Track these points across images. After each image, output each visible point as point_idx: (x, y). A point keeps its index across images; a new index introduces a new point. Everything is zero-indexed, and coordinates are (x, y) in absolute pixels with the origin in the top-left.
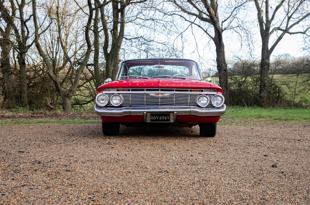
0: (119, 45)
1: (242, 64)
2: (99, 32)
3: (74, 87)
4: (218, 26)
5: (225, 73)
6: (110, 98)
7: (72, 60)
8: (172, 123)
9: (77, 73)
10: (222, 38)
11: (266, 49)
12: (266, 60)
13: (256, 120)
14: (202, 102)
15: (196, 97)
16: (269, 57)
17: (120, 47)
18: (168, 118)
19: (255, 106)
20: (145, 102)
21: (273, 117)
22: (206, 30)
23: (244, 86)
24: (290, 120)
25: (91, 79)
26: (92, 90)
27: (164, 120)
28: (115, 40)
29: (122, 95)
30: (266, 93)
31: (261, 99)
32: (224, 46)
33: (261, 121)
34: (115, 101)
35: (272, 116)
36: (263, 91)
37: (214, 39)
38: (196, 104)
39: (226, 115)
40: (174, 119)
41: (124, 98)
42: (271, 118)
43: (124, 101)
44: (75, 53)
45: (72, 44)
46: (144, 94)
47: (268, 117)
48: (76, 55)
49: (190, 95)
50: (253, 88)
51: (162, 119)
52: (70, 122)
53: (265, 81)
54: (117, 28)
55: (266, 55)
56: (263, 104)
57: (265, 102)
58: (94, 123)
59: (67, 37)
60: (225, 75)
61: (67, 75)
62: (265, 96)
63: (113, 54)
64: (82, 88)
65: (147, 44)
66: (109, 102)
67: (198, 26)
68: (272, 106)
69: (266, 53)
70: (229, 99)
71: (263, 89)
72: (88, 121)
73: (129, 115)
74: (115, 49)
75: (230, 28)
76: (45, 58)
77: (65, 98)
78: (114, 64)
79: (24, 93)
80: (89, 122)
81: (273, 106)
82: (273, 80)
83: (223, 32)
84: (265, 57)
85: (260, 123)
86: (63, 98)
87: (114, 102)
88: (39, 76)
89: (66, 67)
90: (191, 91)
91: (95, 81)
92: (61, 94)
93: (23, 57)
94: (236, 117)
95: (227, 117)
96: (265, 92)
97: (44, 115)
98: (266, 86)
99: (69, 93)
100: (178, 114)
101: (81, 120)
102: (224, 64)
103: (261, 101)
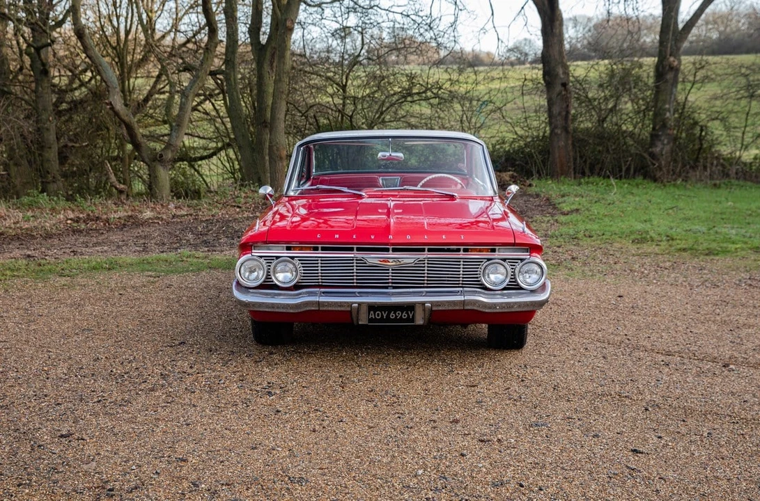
0: (288, 24)
3: (176, 137)
5: (563, 93)
6: (270, 266)
8: (419, 326)
9: (183, 100)
11: (672, 28)
12: (672, 59)
14: (492, 277)
15: (479, 265)
16: (678, 50)
17: (291, 29)
18: (411, 316)
19: (639, 179)
20: (355, 277)
23: (611, 123)
24: (717, 254)
27: (401, 320)
28: (280, 10)
29: (299, 260)
30: (668, 143)
31: (653, 159)
32: (562, 20)
33: (647, 255)
34: (283, 277)
36: (660, 140)
37: (537, 2)
38: (479, 281)
40: (424, 318)
41: (303, 267)
42: (670, 242)
43: (304, 273)
46: (353, 260)
47: (664, 238)
49: (464, 262)
51: (396, 316)
53: (665, 114)
55: (671, 45)
56: (658, 174)
57: (664, 169)
60: (563, 96)
62: (664, 153)
66: (268, 277)
68: (681, 180)
69: (672, 40)
70: (572, 159)
71: (660, 133)
73: (317, 309)
74: (280, 35)
76: (100, 65)
77: (154, 164)
78: (278, 74)
79: (50, 148)
81: (686, 180)
84: (669, 49)
86: (149, 163)
87: (281, 276)
88: (82, 84)
90: (465, 250)
92: (145, 155)
93: (43, 56)
96: (666, 142)
97: (105, 224)
98: (669, 126)
99: (163, 153)
100: (434, 309)
102: (562, 67)
103: (655, 165)
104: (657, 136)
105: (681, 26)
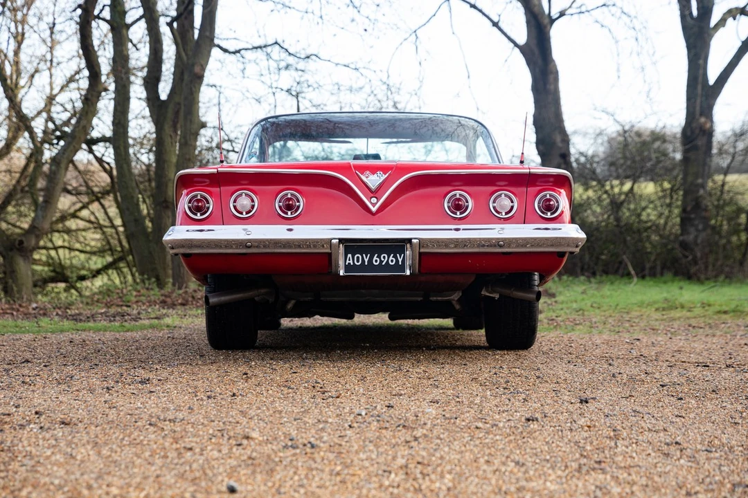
0: (197, 69)
1: (619, 135)
2: (128, 26)
3: (43, 217)
4: (535, 6)
7: (38, 125)
9: (53, 167)
10: (550, 46)
11: (700, 80)
12: (703, 120)
13: (658, 315)
16: (711, 107)
17: (200, 78)
19: (668, 276)
21: (714, 305)
22: (496, 20)
23: (629, 209)
25: (105, 193)
26: (109, 231)
28: (187, 55)
30: (704, 231)
31: (686, 250)
32: (557, 72)
35: (712, 303)
36: (693, 225)
37: (524, 50)
39: (562, 303)
42: (707, 308)
44: (51, 100)
45: (37, 71)
47: (699, 305)
48: (53, 109)
50: (660, 215)
52: (21, 328)
53: (698, 191)
54: (192, 12)
55: (701, 103)
56: (693, 270)
57: (701, 263)
58: (105, 331)
59: (20, 44)
61: (20, 177)
62: (699, 241)
63: (179, 104)
64: (72, 224)
65: (296, 69)
67: (469, 6)
69: (702, 96)
71: (693, 216)
72: (86, 324)
74: (186, 85)
75: (578, 10)
77: (11, 253)
78: (184, 136)
80: (89, 327)
81: (730, 276)
82: (726, 188)
83: (555, 24)
84: (699, 107)
85: (669, 326)
86: (4, 253)
89: (19, 150)
91: (119, 199)
94: (592, 306)
95: (562, 309)
96: (700, 227)
98: (703, 207)
101: (61, 323)
102: (560, 133)
103: (687, 257)
104: (690, 220)
105: (712, 81)
